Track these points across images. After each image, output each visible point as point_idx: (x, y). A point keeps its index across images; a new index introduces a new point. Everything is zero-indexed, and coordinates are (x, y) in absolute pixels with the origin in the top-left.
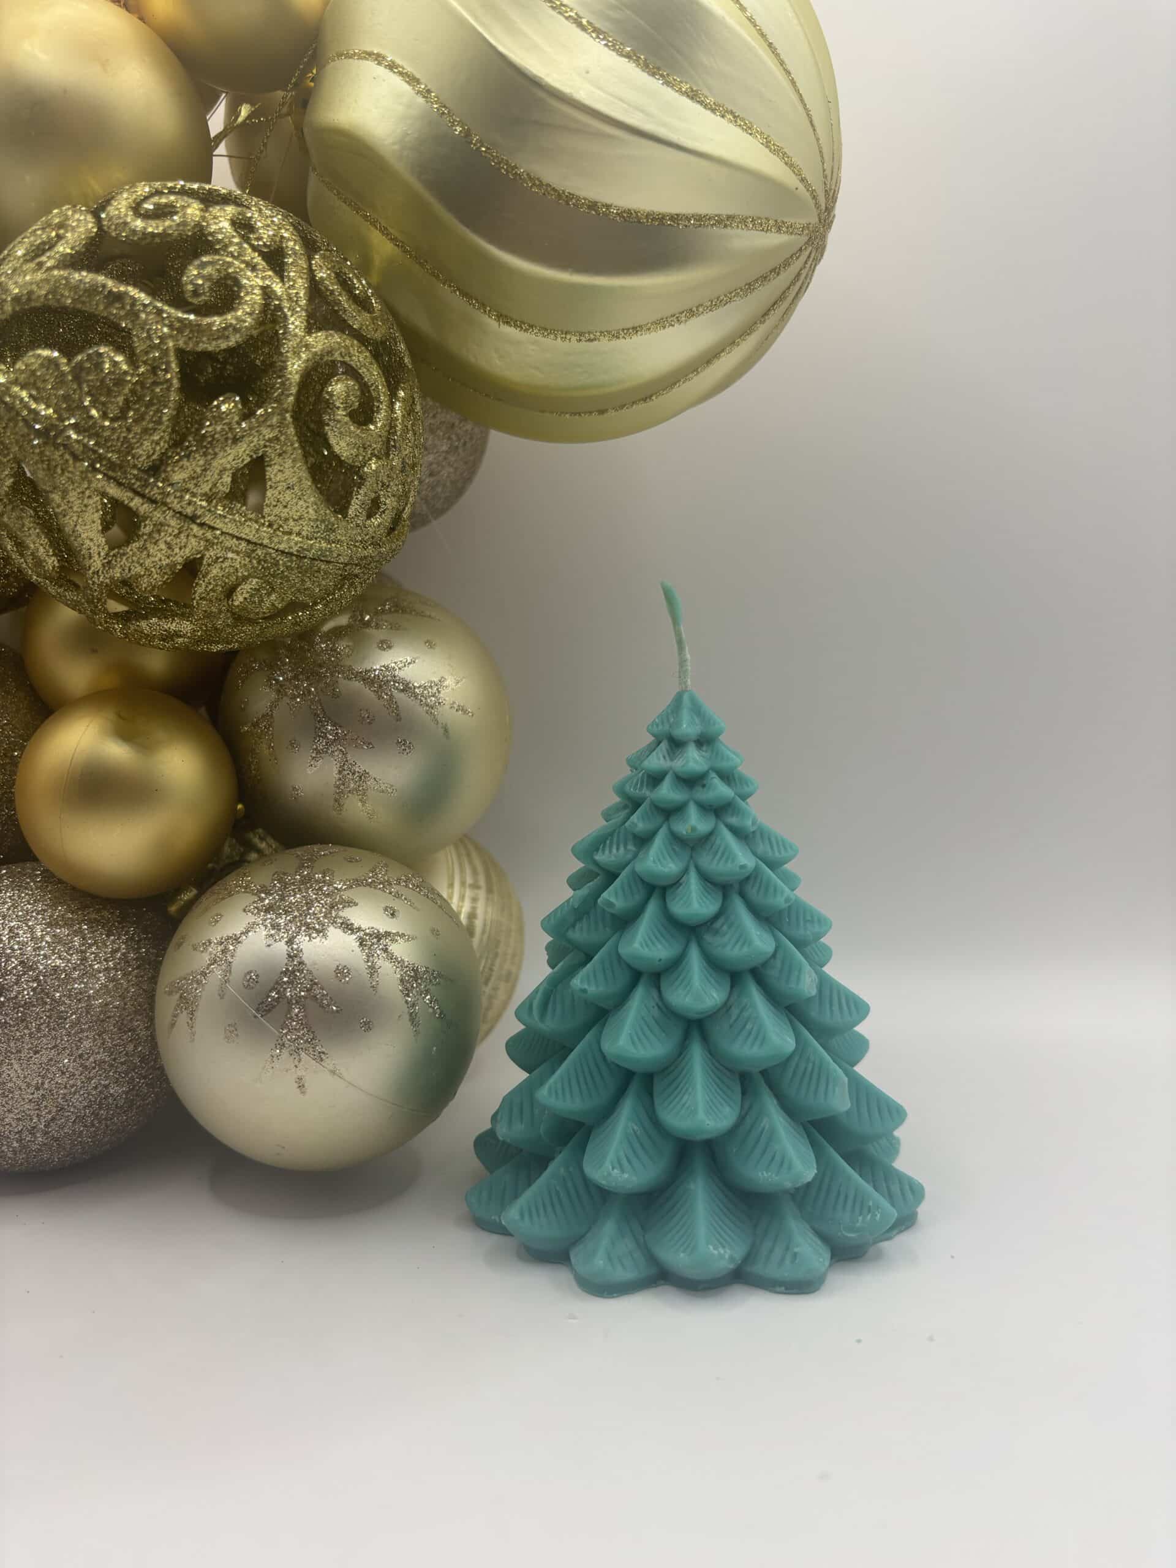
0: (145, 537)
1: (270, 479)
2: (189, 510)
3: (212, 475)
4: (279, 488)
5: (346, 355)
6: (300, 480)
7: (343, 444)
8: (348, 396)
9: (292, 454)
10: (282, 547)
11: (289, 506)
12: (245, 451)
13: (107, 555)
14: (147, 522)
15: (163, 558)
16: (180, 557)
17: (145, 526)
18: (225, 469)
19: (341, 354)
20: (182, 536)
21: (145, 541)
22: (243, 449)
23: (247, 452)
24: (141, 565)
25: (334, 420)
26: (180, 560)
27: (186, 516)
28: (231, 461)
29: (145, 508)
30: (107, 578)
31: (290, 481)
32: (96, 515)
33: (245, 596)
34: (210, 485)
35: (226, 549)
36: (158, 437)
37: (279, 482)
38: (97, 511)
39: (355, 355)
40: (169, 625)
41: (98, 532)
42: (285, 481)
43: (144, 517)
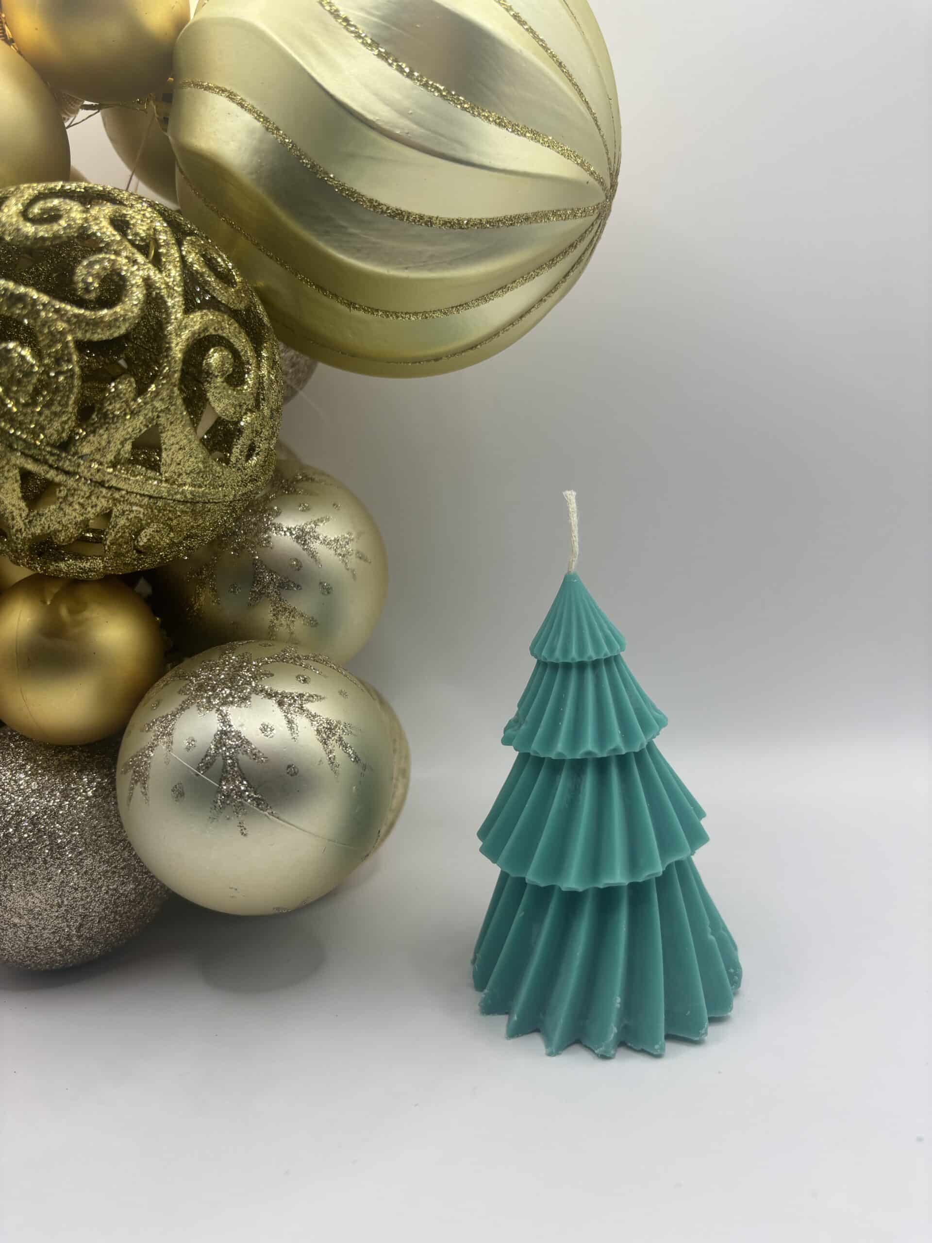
0: (61, 500)
1: (164, 443)
2: (98, 477)
3: (114, 447)
4: (172, 450)
5: (218, 329)
6: (190, 441)
7: (222, 405)
8: (223, 364)
9: (181, 421)
10: (178, 497)
11: (182, 463)
12: (141, 423)
13: (28, 515)
14: (62, 488)
15: (77, 516)
16: (92, 513)
17: (60, 491)
18: (126, 440)
19: (215, 329)
20: (93, 498)
21: (61, 503)
22: (140, 421)
23: (144, 423)
24: (59, 522)
25: (214, 387)
26: (91, 516)
27: (96, 482)
28: (130, 432)
29: (60, 478)
30: (29, 534)
31: (181, 443)
32: (16, 485)
33: (148, 537)
34: (114, 454)
35: (131, 504)
36: (66, 418)
37: (173, 444)
38: (17, 481)
39: (226, 328)
40: (84, 564)
41: (19, 498)
42: (177, 443)
43: (59, 485)
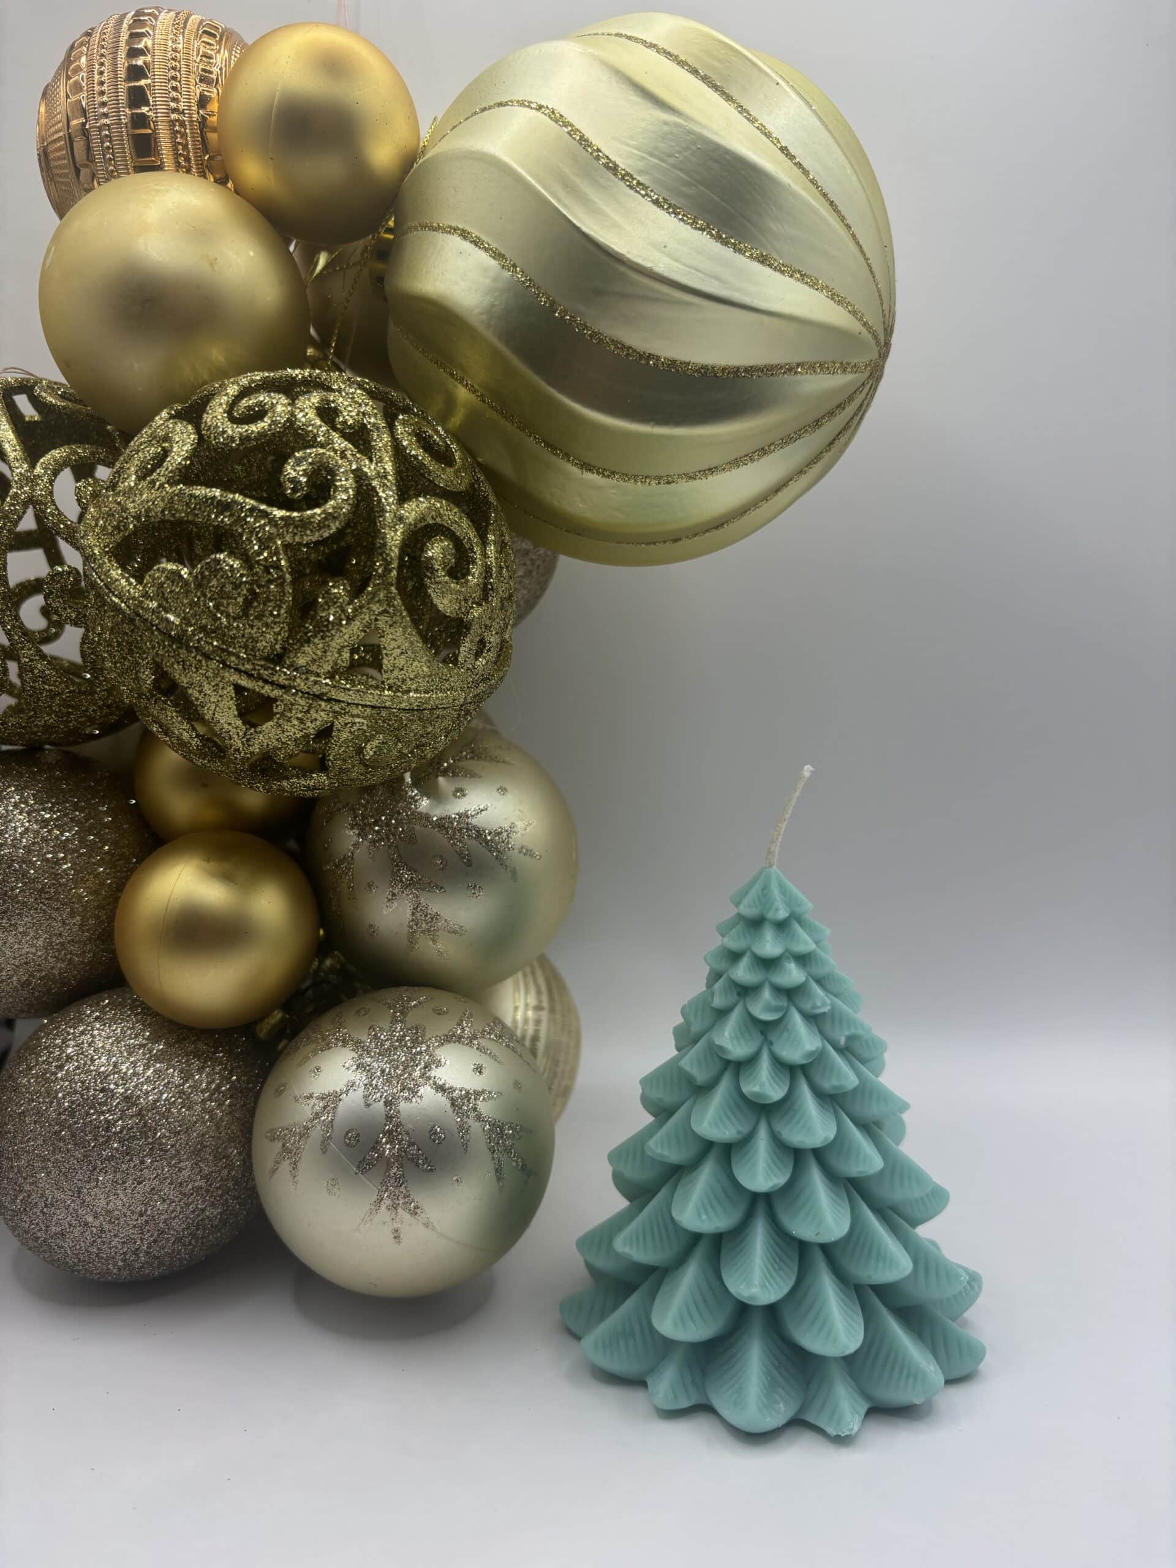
0: (278, 716)
1: (385, 648)
2: (316, 689)
3: (332, 656)
4: (394, 655)
5: (437, 517)
6: (412, 643)
7: (445, 601)
8: (445, 556)
9: (401, 623)
10: (403, 705)
11: (405, 669)
12: (358, 628)
13: (245, 734)
14: (278, 703)
15: (297, 732)
16: (311, 728)
17: (277, 706)
18: (343, 647)
19: (432, 517)
20: (312, 711)
21: (278, 719)
22: (357, 627)
23: (361, 629)
24: (277, 740)
25: (436, 582)
26: (312, 731)
27: (314, 695)
28: (347, 639)
29: (277, 693)
30: (247, 753)
31: (403, 647)
32: (231, 702)
33: (374, 750)
34: (331, 663)
35: (353, 716)
36: (278, 629)
37: (393, 649)
38: (232, 699)
39: (445, 515)
40: (308, 782)
41: (235, 716)
42: (399, 647)
43: (275, 700)
